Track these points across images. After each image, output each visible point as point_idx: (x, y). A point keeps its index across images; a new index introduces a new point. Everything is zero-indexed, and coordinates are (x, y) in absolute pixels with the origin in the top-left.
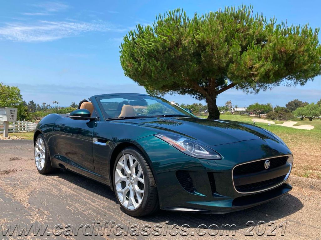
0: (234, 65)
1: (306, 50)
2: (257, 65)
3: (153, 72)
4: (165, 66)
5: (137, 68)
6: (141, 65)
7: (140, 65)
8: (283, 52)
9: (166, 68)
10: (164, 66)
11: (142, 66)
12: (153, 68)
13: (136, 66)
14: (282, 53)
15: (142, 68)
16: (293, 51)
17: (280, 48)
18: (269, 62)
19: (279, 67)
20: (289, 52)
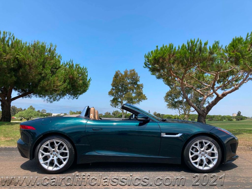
0: (45, 82)
1: (83, 79)
16: (77, 78)
17: (70, 75)
18: (66, 84)
19: (69, 86)
20: (75, 79)
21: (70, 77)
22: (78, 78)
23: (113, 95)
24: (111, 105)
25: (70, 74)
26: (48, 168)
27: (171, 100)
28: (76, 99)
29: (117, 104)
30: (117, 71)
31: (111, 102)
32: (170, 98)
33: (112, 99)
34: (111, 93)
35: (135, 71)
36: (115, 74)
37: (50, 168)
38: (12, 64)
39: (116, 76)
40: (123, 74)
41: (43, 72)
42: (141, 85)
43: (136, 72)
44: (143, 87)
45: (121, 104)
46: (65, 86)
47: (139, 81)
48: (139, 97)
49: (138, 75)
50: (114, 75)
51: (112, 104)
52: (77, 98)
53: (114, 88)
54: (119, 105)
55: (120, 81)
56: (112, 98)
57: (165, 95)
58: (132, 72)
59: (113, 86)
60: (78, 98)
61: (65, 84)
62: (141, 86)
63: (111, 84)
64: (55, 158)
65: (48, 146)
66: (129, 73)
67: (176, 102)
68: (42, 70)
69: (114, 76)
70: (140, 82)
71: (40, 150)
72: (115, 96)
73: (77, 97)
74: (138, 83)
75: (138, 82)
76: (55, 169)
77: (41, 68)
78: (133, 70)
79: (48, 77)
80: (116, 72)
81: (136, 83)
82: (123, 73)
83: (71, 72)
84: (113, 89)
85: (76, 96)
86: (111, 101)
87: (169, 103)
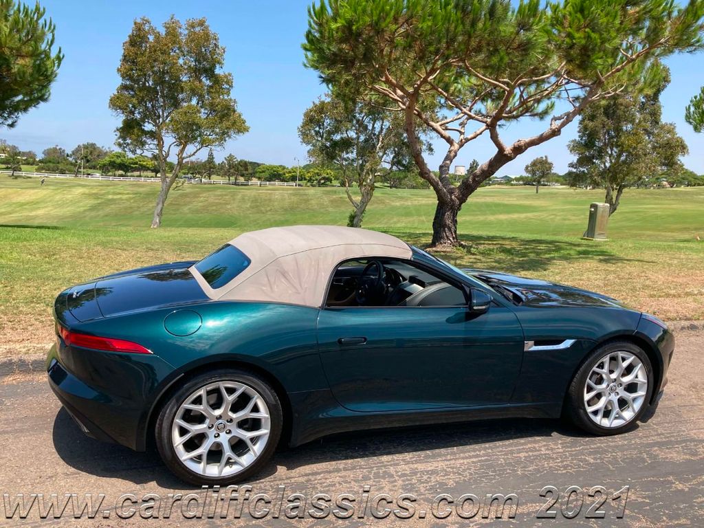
23: (123, 107)
24: (120, 145)
26: (204, 470)
27: (322, 137)
29: (143, 144)
30: (139, 21)
32: (317, 129)
33: (121, 124)
34: (116, 103)
35: (207, 27)
36: (130, 33)
37: (213, 471)
39: (137, 39)
40: (164, 34)
42: (226, 77)
43: (212, 30)
44: (231, 86)
45: (155, 142)
47: (219, 63)
48: (225, 124)
49: (220, 44)
50: (130, 36)
51: (120, 140)
53: (129, 83)
54: (152, 146)
55: (155, 61)
56: (119, 120)
57: (300, 120)
58: (197, 29)
59: (125, 77)
62: (227, 83)
63: (119, 70)
64: (224, 439)
65: (201, 404)
66: (187, 32)
67: (335, 144)
69: (127, 39)
70: (224, 66)
71: (177, 421)
74: (218, 71)
75: (218, 66)
76: (229, 471)
78: (201, 23)
80: (135, 23)
81: (210, 72)
82: (163, 31)
84: (124, 87)
86: (118, 130)
87: (314, 146)
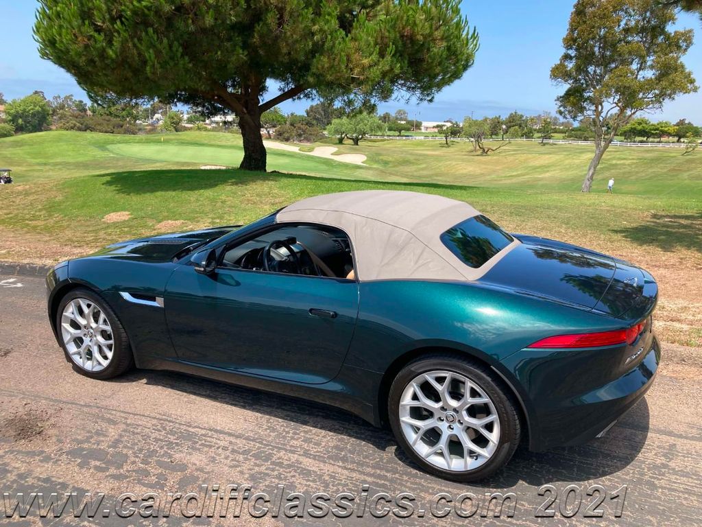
0: (324, 59)
1: (446, 38)
2: (366, 61)
3: (150, 63)
4: (177, 51)
5: (104, 50)
6: (115, 44)
7: (110, 43)
8: (407, 36)
9: (179, 55)
10: (174, 49)
11: (117, 44)
12: (150, 54)
13: (98, 45)
14: (405, 38)
15: (118, 50)
16: (425, 37)
17: (403, 29)
18: (388, 58)
19: (401, 68)
20: (420, 38)
21: (406, 34)
22: (430, 35)
23: (566, 75)
24: (561, 112)
25: (404, 23)
28: (426, 102)
29: (583, 109)
31: (559, 104)
33: (562, 94)
34: (559, 72)
38: (232, 12)
39: (582, 7)
41: (316, 27)
45: (593, 108)
46: (387, 68)
50: (575, 6)
51: (562, 109)
52: (431, 101)
53: (572, 53)
54: (589, 112)
56: (563, 87)
59: (569, 47)
60: (433, 98)
61: (385, 59)
63: (563, 40)
68: (314, 22)
69: (573, 10)
70: (676, 22)
72: (576, 80)
73: (429, 98)
74: (670, 28)
77: (311, 16)
79: (331, 43)
83: (405, 18)
84: (567, 57)
85: (428, 95)
86: (558, 98)
